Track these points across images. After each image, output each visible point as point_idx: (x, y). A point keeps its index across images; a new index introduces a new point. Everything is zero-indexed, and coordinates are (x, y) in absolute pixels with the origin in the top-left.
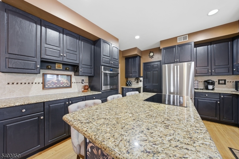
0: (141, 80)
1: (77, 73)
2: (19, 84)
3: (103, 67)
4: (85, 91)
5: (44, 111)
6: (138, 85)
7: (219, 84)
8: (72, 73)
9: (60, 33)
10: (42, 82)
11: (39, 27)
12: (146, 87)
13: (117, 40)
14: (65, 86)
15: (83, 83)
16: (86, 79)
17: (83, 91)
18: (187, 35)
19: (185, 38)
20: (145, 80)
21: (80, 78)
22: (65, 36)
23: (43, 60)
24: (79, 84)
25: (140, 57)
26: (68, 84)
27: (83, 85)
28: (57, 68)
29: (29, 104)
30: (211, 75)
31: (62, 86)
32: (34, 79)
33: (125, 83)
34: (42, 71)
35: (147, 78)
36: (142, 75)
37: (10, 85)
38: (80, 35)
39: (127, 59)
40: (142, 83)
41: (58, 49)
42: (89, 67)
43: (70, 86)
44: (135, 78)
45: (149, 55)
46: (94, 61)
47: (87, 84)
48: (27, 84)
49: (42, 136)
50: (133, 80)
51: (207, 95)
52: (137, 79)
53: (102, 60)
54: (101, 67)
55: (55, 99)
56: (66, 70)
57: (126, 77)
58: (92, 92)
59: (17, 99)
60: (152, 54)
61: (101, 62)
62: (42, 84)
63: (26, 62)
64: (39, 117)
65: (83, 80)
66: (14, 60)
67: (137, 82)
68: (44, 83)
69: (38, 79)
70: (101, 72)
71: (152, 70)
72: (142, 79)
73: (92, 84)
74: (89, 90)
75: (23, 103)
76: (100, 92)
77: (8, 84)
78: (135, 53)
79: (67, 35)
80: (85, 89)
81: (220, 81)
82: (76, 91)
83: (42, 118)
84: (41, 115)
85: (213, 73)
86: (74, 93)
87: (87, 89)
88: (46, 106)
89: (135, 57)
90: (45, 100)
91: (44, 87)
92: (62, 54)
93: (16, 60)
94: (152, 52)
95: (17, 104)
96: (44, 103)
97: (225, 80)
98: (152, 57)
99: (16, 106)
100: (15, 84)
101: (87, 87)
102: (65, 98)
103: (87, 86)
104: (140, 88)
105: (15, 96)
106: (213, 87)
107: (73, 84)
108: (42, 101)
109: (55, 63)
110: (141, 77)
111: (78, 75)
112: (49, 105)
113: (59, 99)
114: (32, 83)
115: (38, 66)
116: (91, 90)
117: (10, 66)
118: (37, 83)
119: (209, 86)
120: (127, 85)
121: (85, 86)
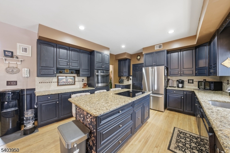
0: (131, 79)
1: (79, 75)
2: (45, 83)
3: (96, 70)
4: (84, 87)
5: (59, 99)
6: (128, 82)
7: (189, 83)
8: (75, 75)
9: (67, 50)
10: (57, 81)
11: (55, 49)
12: (134, 85)
13: (108, 49)
14: (71, 84)
15: (83, 82)
16: (85, 79)
17: (83, 87)
18: (162, 44)
19: (160, 47)
20: (134, 78)
21: (81, 78)
22: (70, 52)
23: (58, 68)
24: (80, 82)
25: (130, 60)
26: (73, 82)
27: (83, 83)
28: (66, 72)
29: (51, 94)
30: (181, 76)
31: (69, 84)
32: (52, 79)
33: (118, 81)
34: (57, 75)
35: (135, 77)
36: (131, 74)
37: (41, 84)
38: (80, 50)
39: (120, 61)
40: (132, 80)
41: (67, 60)
42: (87, 70)
43: (74, 84)
44: (126, 77)
45: (137, 58)
46: (91, 66)
47: (86, 82)
48: (49, 83)
49: (57, 113)
50: (124, 78)
51: (175, 92)
52: (128, 78)
53: (95, 65)
54: (95, 70)
55: (65, 92)
56: (72, 73)
57: (118, 76)
58: (89, 88)
59: (44, 91)
60: (139, 57)
61: (95, 67)
62: (57, 83)
63: (49, 70)
64: (56, 102)
65: (83, 79)
66: (43, 70)
67: (128, 80)
68: (58, 82)
69: (55, 79)
70: (95, 74)
71: (139, 71)
72: (131, 77)
73: (90, 82)
74: (87, 86)
75: (49, 94)
76: (94, 88)
77: (40, 83)
78: (125, 57)
79: (71, 51)
80: (84, 86)
81: (190, 81)
82: (78, 87)
83: (58, 102)
84: (57, 101)
85: (182, 75)
86: (77, 88)
87: (86, 86)
88: (60, 96)
89: (125, 59)
90: (60, 93)
91: (58, 85)
92: (69, 64)
93: (44, 70)
94: (139, 56)
95: (46, 94)
96: (59, 94)
97: (193, 80)
98: (139, 60)
99: (46, 95)
100: (43, 83)
101: (85, 85)
102: (71, 91)
103: (86, 83)
104: (130, 85)
105: (43, 90)
106: (182, 85)
107: (76, 83)
108: (58, 93)
109: (65, 69)
110: (130, 76)
111: (79, 76)
112: (61, 95)
113: (67, 92)
114: (52, 82)
115: (55, 72)
116: (89, 86)
117: (42, 73)
118: (54, 82)
119: (179, 84)
120: (120, 83)
121: (85, 84)
